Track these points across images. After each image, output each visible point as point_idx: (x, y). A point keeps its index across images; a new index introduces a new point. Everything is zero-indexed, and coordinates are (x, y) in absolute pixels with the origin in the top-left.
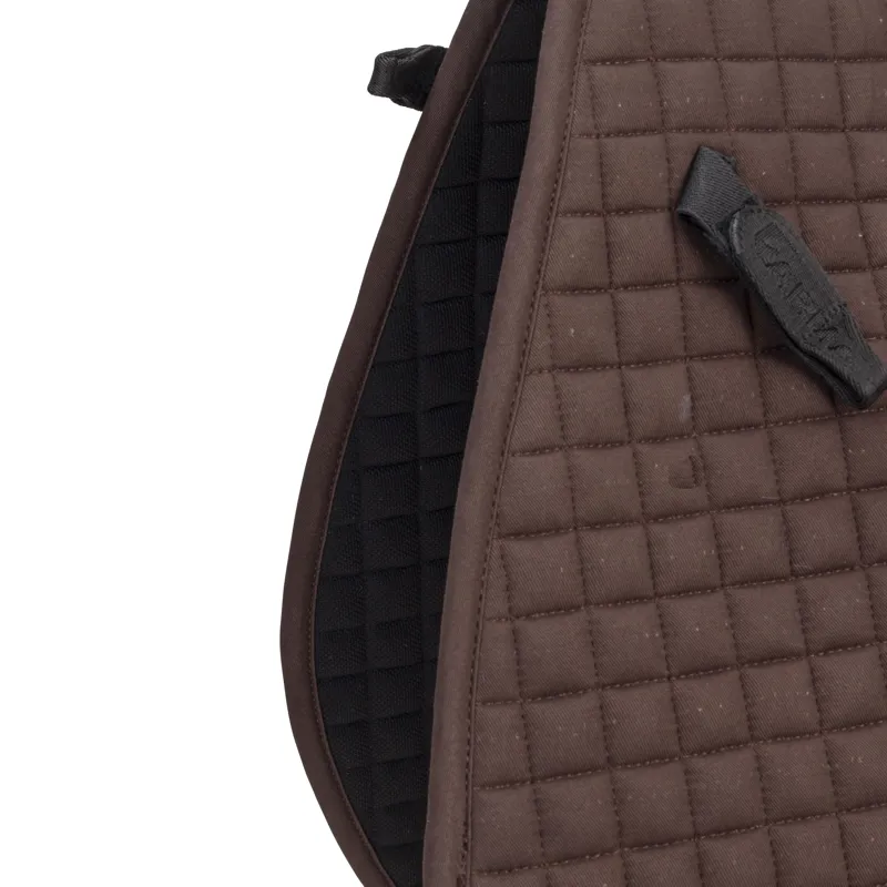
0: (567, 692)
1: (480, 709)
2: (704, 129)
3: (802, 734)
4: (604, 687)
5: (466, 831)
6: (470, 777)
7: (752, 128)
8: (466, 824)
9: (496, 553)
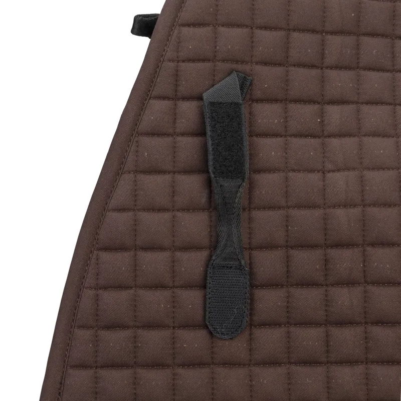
0: (119, 327)
1: (76, 330)
2: (237, 62)
3: (239, 365)
4: (138, 327)
5: (61, 387)
6: (66, 362)
7: (266, 64)
8: (61, 384)
9: (94, 256)
